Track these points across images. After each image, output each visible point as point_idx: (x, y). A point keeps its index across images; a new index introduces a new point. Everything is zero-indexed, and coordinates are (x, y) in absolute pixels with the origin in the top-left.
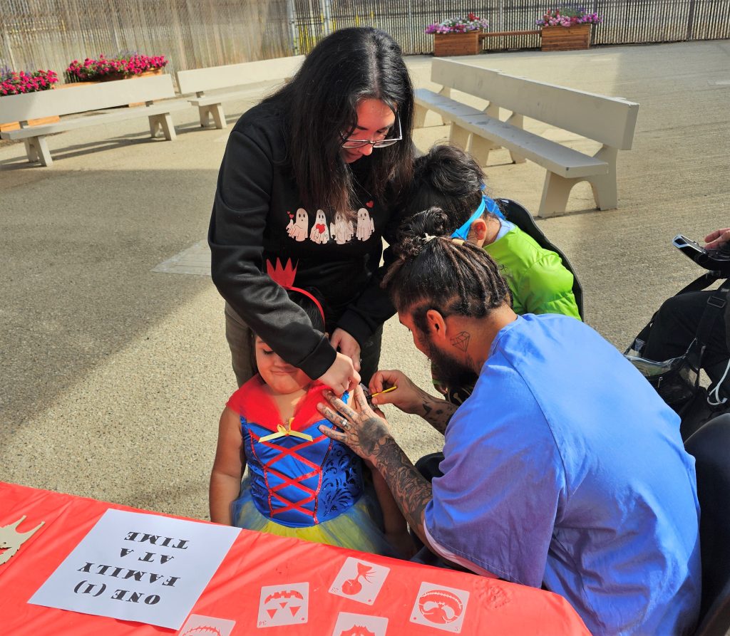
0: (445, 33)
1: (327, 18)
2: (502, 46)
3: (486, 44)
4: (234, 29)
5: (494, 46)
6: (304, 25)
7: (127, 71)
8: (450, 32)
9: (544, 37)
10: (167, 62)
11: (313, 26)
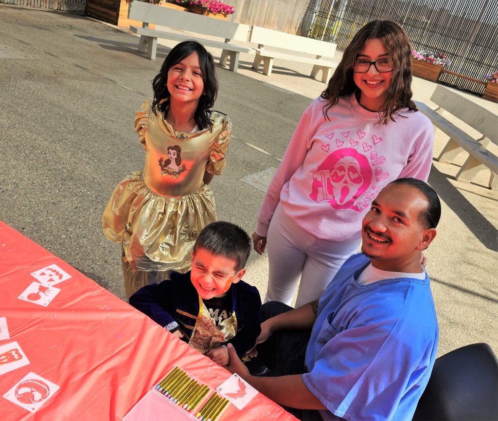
0: (419, 59)
1: (339, 18)
2: (453, 83)
3: (443, 78)
4: (278, 3)
5: (448, 81)
6: (322, 17)
7: (208, 9)
8: (423, 60)
9: (488, 89)
10: (234, 11)
11: (328, 20)
